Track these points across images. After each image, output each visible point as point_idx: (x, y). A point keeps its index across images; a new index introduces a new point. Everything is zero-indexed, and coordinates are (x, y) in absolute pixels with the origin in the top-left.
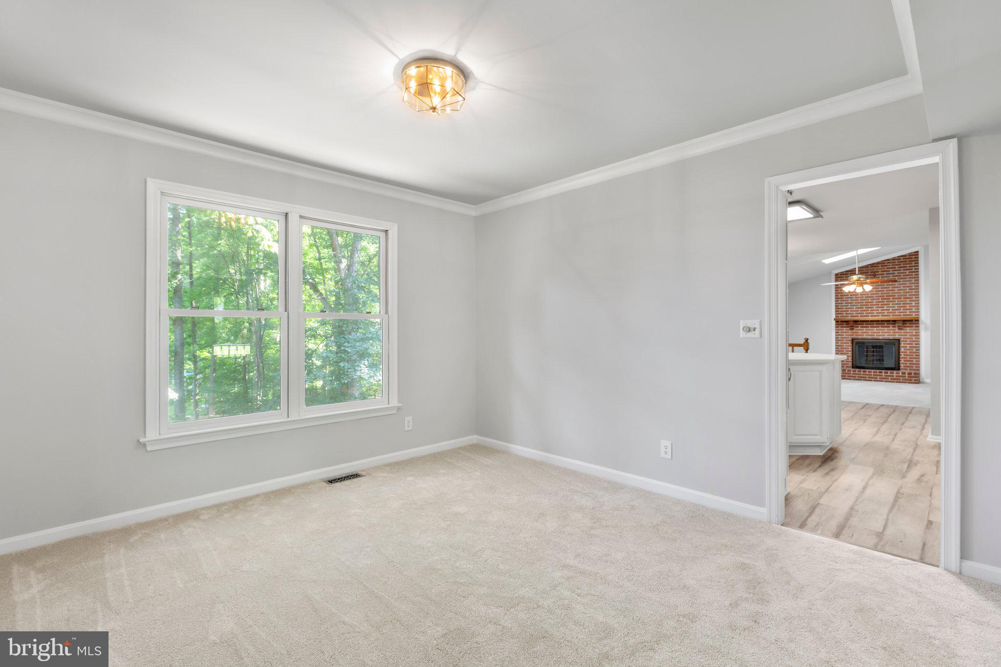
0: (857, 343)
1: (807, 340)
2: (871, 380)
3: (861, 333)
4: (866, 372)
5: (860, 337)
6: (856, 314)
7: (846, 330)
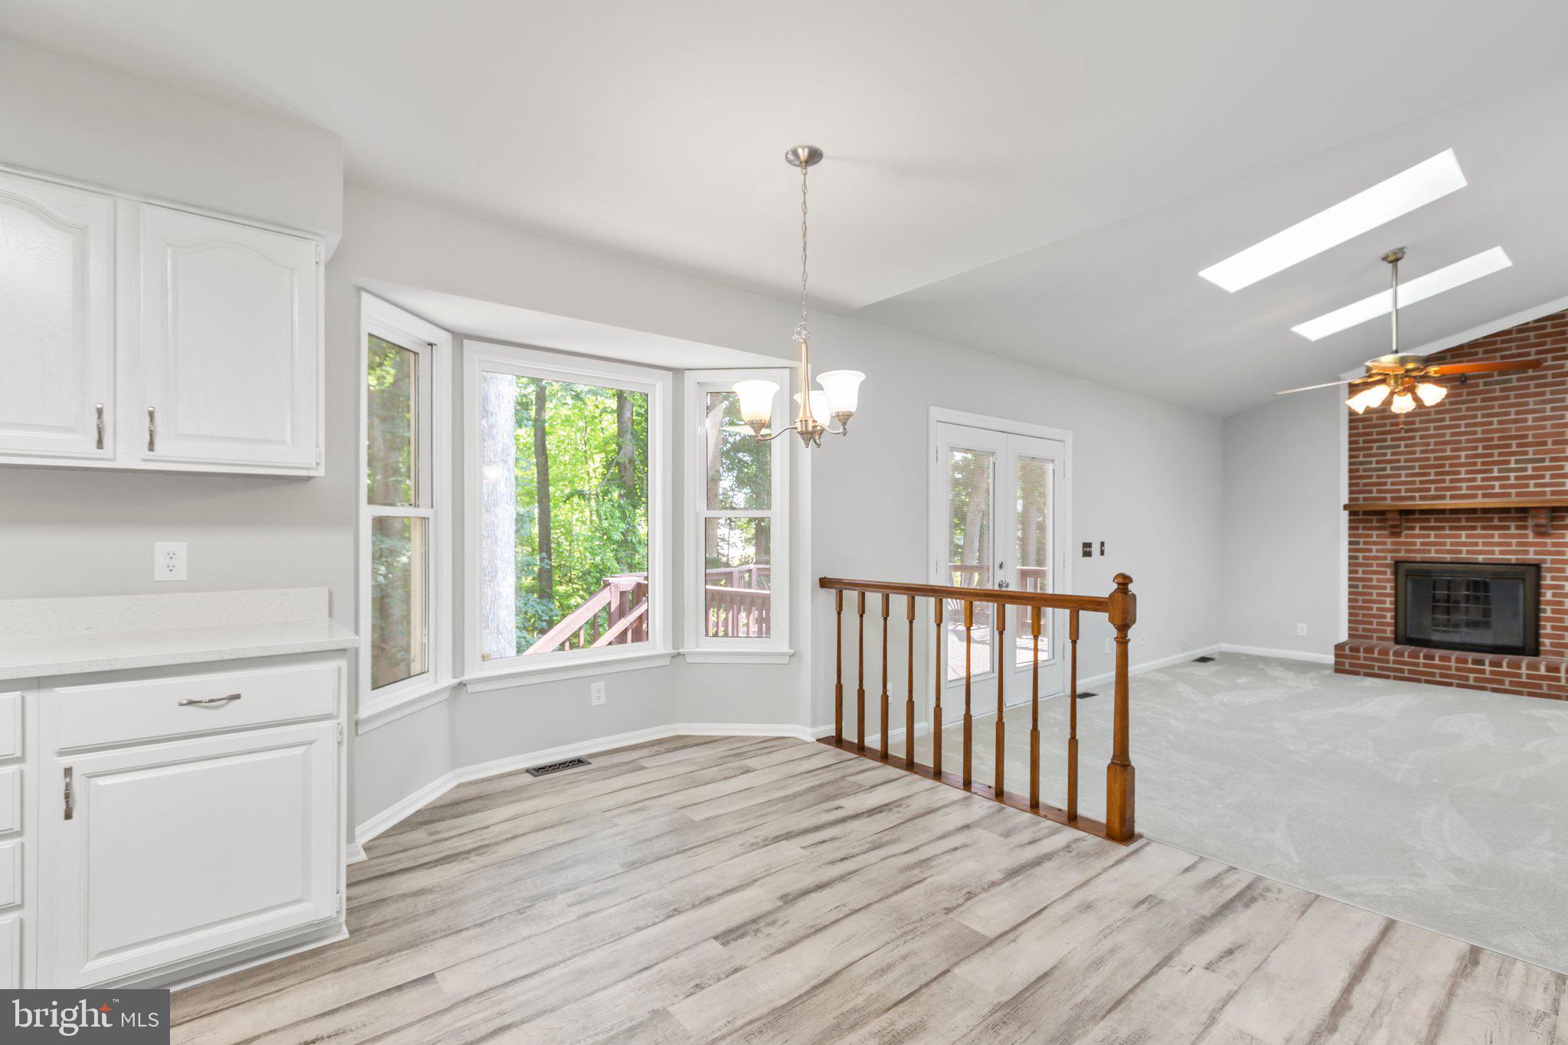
0: (1410, 574)
1: (1124, 581)
2: (1450, 684)
3: (1422, 544)
4: (1432, 658)
5: (1419, 557)
6: (1407, 491)
7: (1378, 536)
